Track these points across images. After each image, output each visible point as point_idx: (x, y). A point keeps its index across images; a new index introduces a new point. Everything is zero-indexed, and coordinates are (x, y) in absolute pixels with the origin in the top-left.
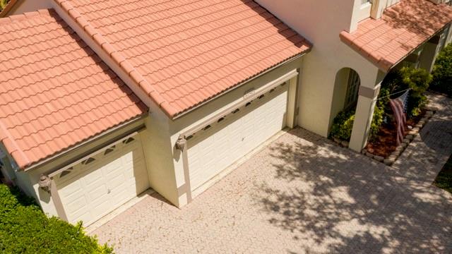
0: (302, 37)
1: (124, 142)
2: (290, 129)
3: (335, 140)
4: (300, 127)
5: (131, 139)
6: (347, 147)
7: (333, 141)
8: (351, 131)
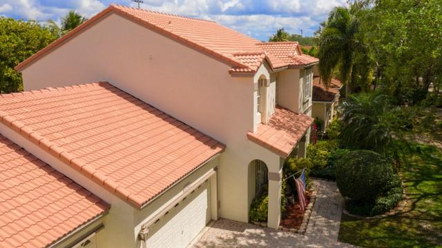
0: (216, 141)
1: (82, 245)
2: (216, 222)
3: (255, 223)
4: (223, 219)
5: (88, 242)
6: (267, 227)
7: (254, 224)
8: (267, 212)
